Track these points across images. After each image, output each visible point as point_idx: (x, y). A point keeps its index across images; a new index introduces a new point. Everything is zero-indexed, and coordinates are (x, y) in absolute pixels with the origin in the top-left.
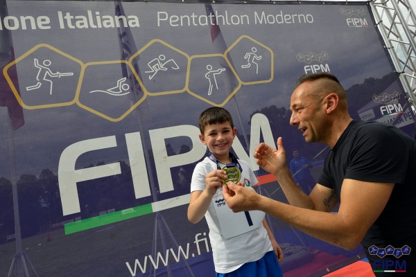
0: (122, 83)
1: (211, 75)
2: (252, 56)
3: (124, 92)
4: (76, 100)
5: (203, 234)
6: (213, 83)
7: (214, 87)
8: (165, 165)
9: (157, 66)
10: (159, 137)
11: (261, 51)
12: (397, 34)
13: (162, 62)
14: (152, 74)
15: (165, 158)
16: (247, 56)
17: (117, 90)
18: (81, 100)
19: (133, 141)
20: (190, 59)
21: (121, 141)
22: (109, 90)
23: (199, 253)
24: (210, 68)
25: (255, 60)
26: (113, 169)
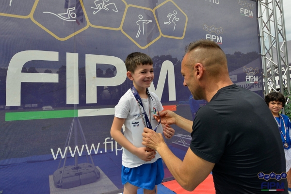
0: (71, 12)
1: (141, 23)
2: (173, 16)
3: (71, 19)
4: (31, 16)
5: (111, 138)
6: (141, 29)
7: (142, 33)
8: (93, 83)
9: (101, 5)
10: (92, 61)
11: (180, 15)
12: (269, 28)
13: (106, 3)
14: (96, 10)
15: (94, 78)
16: (169, 16)
17: (67, 16)
18: (35, 16)
19: (72, 59)
20: (127, 6)
21: (63, 57)
22: (59, 14)
23: (106, 151)
24: (141, 17)
25: (174, 21)
26: (53, 78)
